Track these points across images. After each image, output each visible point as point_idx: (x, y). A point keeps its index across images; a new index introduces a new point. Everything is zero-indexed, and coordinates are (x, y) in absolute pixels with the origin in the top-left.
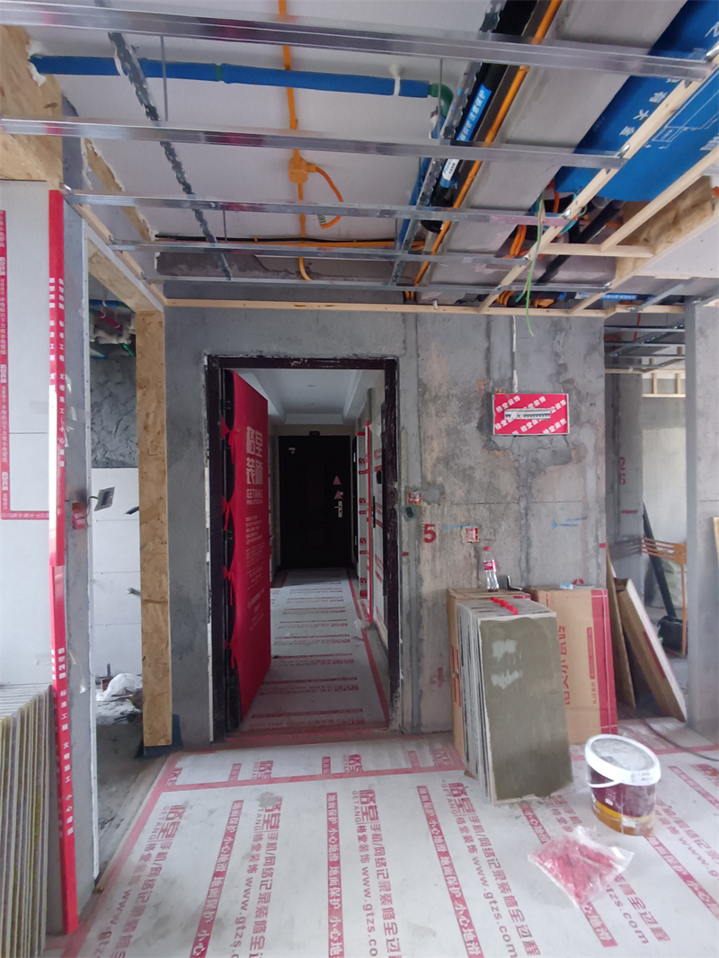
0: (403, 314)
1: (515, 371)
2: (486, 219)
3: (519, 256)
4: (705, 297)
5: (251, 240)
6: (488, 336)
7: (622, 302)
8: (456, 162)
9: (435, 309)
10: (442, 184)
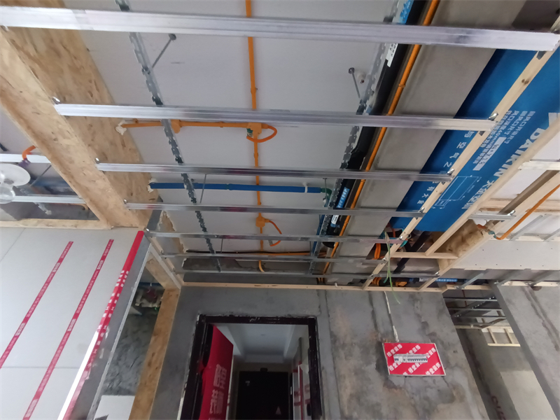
0: (318, 290)
1: (394, 327)
2: (358, 241)
3: (380, 259)
4: (501, 280)
5: (235, 253)
6: (371, 304)
7: (449, 283)
8: (337, 216)
9: (336, 287)
10: (331, 226)
